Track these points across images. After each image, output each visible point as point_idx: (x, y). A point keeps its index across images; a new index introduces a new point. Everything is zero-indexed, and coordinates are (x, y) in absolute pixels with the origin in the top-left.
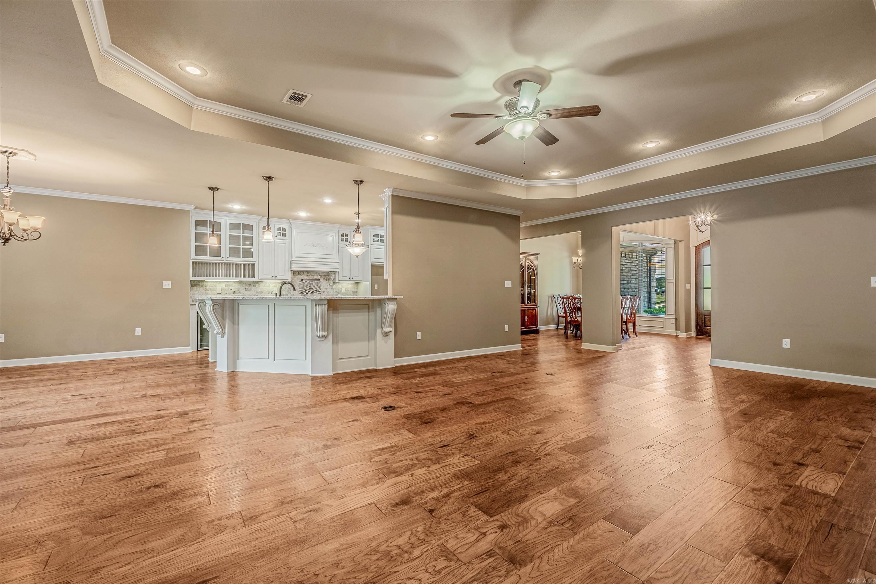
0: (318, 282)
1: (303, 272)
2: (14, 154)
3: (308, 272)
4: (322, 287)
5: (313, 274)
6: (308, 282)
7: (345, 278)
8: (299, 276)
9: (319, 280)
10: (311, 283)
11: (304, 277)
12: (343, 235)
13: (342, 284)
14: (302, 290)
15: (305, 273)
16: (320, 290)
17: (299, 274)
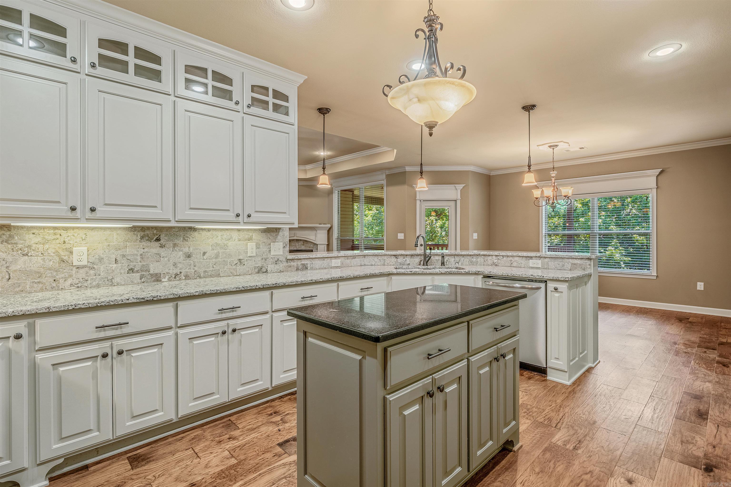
2: (557, 146)
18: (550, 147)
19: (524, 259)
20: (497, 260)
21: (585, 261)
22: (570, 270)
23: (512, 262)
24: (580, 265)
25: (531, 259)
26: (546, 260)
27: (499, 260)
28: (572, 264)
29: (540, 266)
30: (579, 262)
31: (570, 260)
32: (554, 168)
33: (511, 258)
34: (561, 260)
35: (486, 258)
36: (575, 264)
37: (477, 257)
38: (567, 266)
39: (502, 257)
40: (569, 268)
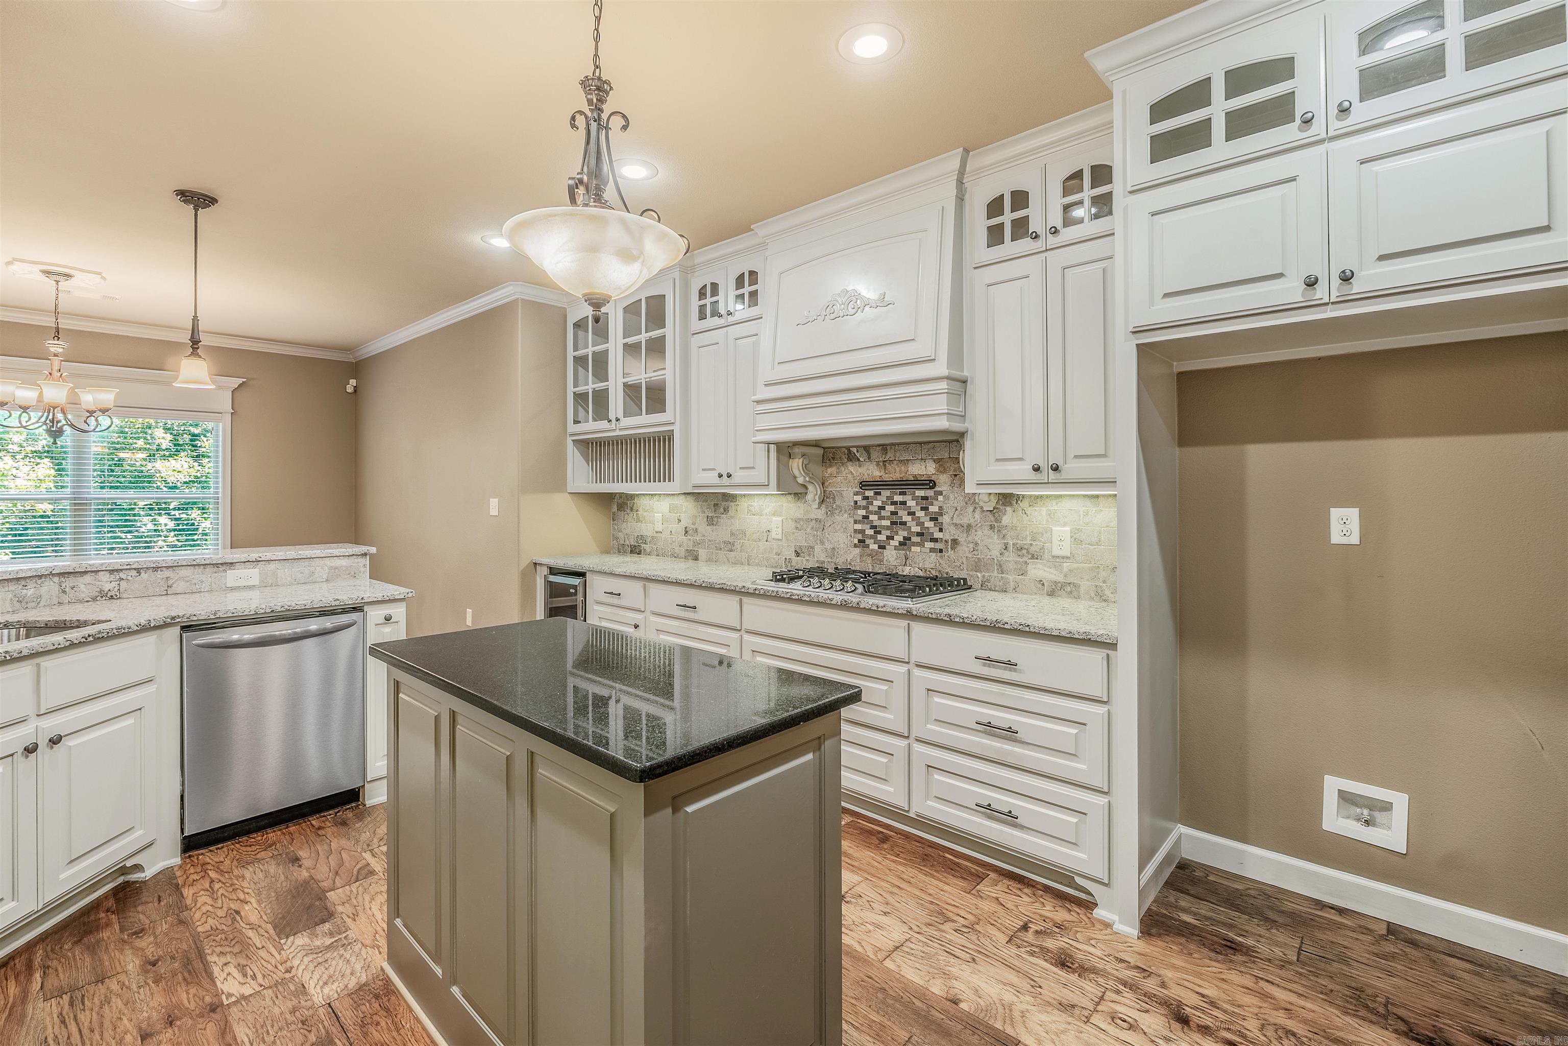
0: (930, 493)
1: (867, 449)
2: (68, 276)
3: (884, 448)
4: (945, 519)
5: (905, 456)
6: (886, 493)
7: (1010, 466)
8: (852, 468)
9: (931, 484)
10: (898, 498)
11: (871, 471)
12: (995, 207)
13: (1053, 506)
14: (862, 532)
15: (875, 454)
16: (937, 535)
17: (851, 458)
18: (47, 273)
19: (209, 569)
20: (114, 584)
21: (356, 560)
22: (327, 580)
23: (170, 582)
24: (347, 567)
25: (230, 569)
26: (272, 566)
27: (122, 583)
28: (331, 568)
29: (255, 581)
30: (344, 564)
31: (328, 562)
32: (58, 330)
33: (167, 573)
34: (307, 562)
35: (68, 582)
36: (336, 568)
37: (39, 582)
38: (321, 574)
39: (134, 573)
40: (325, 576)
